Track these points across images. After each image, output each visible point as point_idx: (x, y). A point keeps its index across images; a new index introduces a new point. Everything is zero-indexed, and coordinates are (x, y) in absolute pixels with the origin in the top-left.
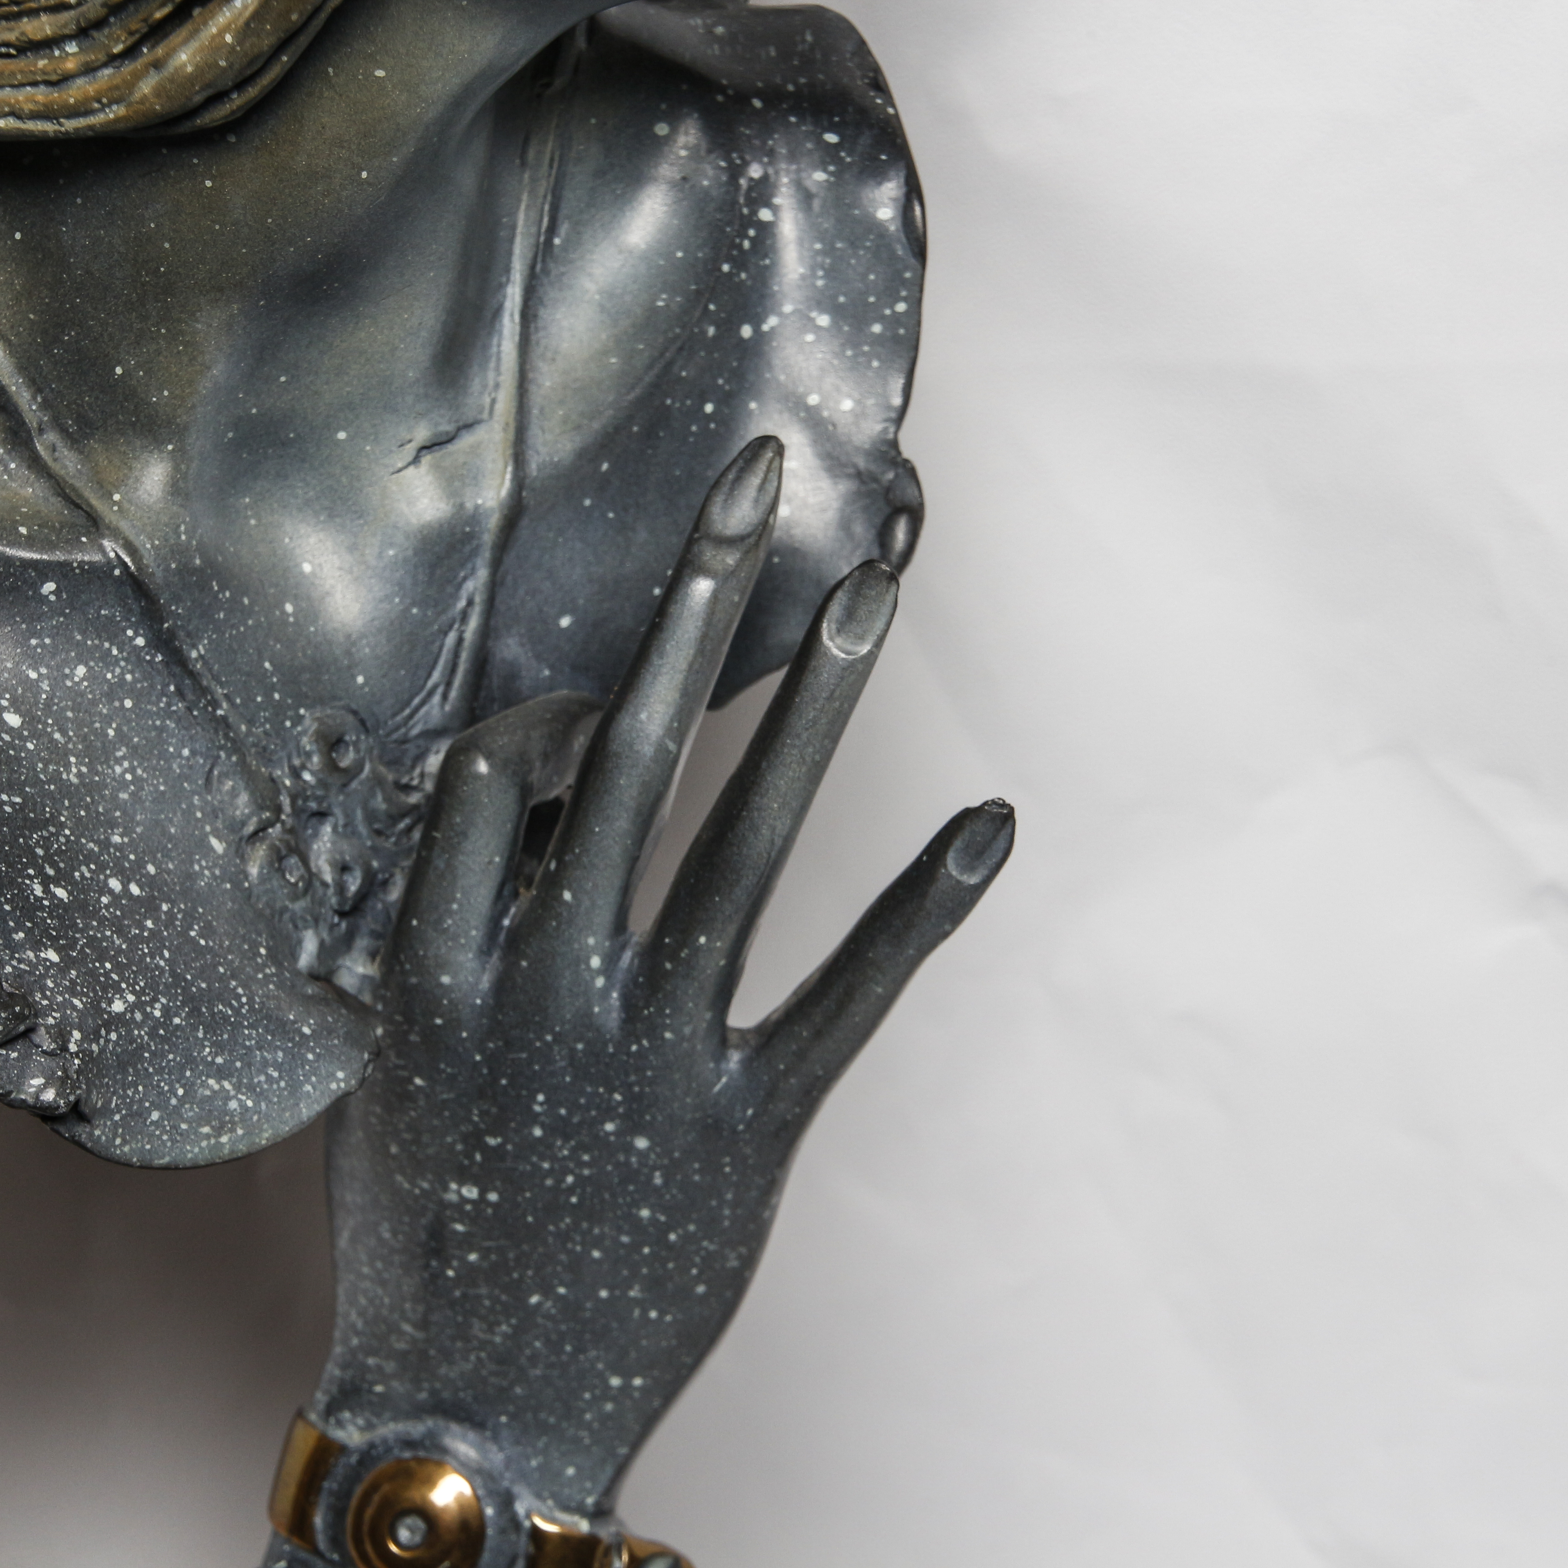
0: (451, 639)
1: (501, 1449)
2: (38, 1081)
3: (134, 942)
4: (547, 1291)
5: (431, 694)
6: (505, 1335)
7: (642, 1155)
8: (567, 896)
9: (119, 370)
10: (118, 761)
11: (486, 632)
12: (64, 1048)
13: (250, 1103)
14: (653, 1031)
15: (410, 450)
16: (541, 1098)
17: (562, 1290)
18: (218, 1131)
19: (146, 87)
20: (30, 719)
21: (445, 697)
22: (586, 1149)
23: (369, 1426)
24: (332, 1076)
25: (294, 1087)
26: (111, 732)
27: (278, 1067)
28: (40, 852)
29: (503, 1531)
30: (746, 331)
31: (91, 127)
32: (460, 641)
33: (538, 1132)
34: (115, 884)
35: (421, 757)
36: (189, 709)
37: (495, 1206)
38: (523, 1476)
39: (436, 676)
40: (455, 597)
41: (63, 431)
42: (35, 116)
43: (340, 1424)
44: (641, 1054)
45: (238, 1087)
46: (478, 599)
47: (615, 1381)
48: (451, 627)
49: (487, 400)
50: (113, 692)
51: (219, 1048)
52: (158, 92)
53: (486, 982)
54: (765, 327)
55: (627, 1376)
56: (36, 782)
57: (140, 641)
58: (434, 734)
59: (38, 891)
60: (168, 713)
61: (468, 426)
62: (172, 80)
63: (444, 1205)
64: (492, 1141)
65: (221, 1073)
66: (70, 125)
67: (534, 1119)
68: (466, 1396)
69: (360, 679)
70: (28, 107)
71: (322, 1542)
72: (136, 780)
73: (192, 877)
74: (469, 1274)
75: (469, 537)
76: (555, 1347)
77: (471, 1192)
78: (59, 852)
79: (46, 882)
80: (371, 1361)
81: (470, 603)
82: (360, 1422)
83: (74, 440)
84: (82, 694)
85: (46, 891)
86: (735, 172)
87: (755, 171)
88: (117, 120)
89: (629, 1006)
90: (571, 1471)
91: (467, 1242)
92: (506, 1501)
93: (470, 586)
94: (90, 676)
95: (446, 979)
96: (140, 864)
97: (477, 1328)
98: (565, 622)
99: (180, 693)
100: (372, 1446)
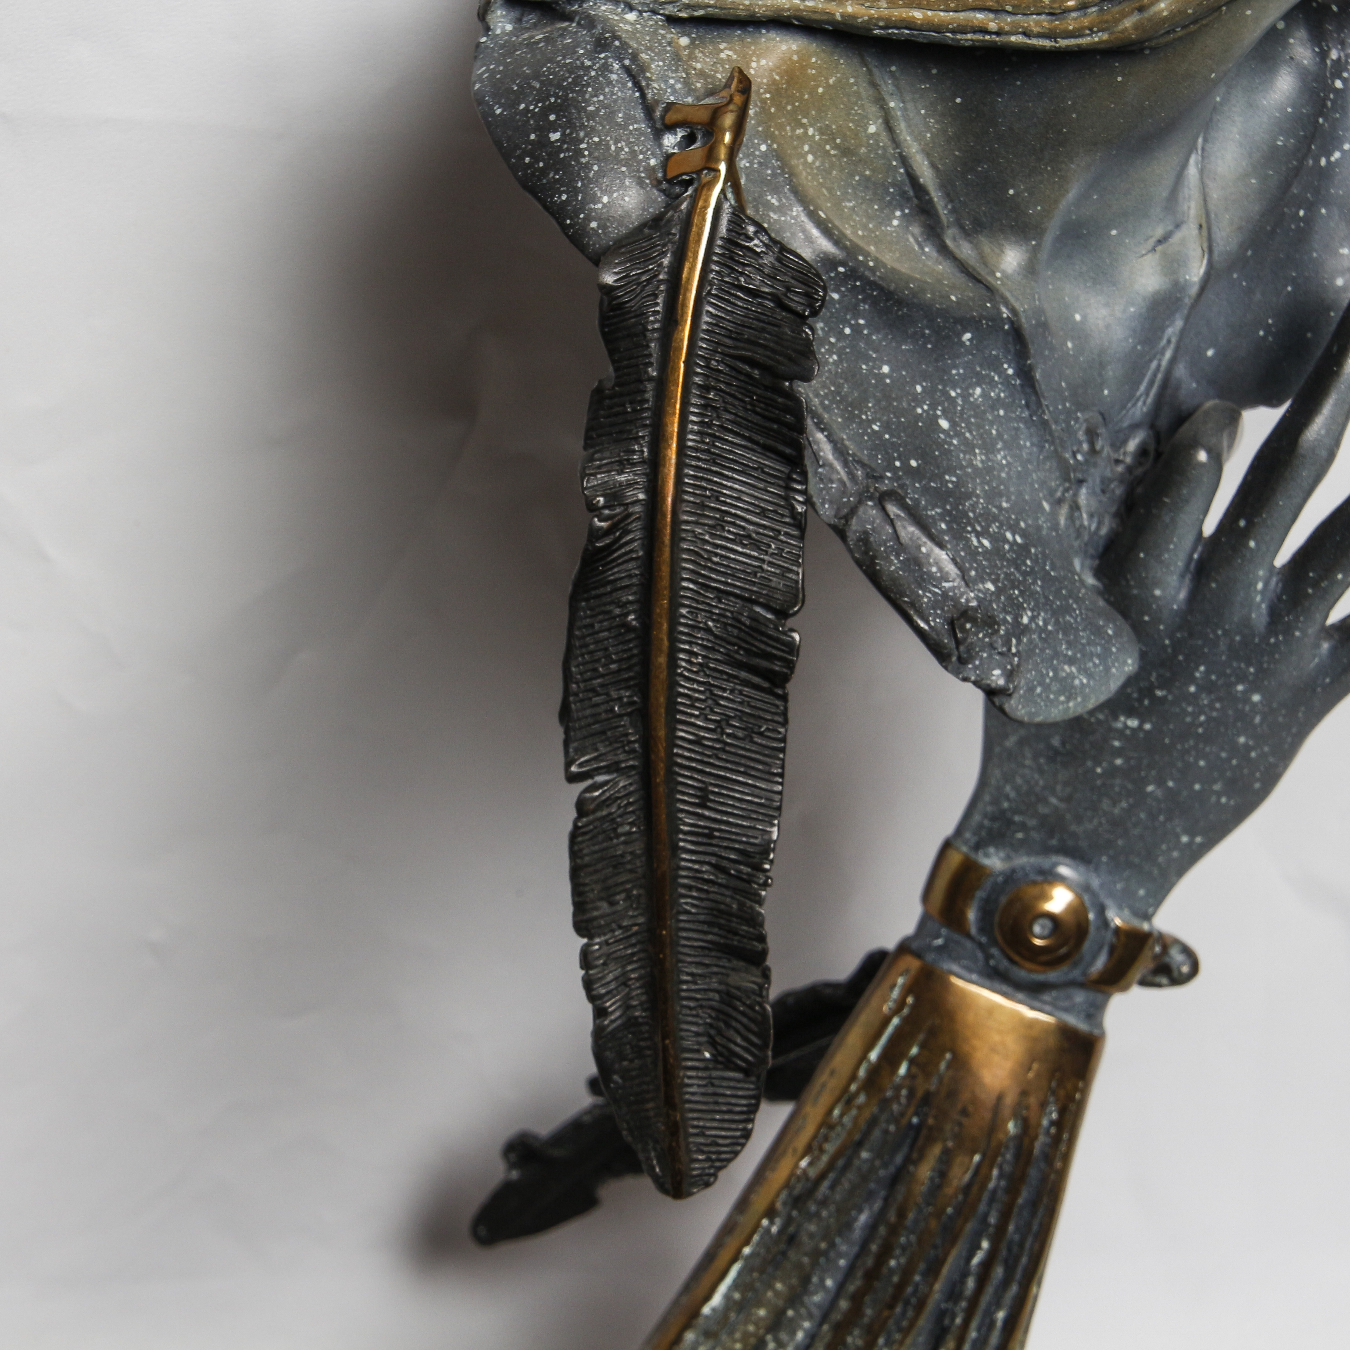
0: (1154, 365)
1: (1099, 876)
2: (997, 672)
3: (1025, 574)
4: (1161, 783)
5: (1138, 400)
6: (1123, 809)
7: (1254, 705)
8: (1252, 544)
9: (1011, 192)
10: (999, 451)
11: (1173, 361)
12: (1009, 650)
13: (1085, 681)
14: (1288, 631)
15: (1152, 242)
16: (1202, 668)
17: (1171, 784)
18: (1069, 699)
19: (1128, 23)
20: (953, 424)
21: (1144, 403)
22: (1219, 699)
23: (1008, 858)
24: (1125, 663)
25: (1107, 670)
26: (994, 432)
27: (1099, 656)
28: (971, 515)
29: (1098, 929)
30: (1323, 162)
31: (1078, 46)
32: (1159, 366)
33: (1192, 689)
34: (1009, 535)
35: (1125, 442)
36: (1031, 416)
37: (1147, 732)
38: (1111, 895)
39: (1142, 388)
40: (1160, 338)
41: (962, 227)
42: (1040, 35)
43: (987, 855)
44: (1276, 645)
45: (1079, 670)
46: (1174, 340)
47: (1185, 839)
48: (1155, 357)
49: (1186, 207)
50: (995, 404)
51: (1070, 645)
52: (1136, 27)
53: (1182, 595)
54: (1333, 159)
55: (1192, 835)
56: (962, 468)
57: (1010, 372)
58: (1134, 427)
59: (975, 542)
60: (1020, 419)
61: (1178, 226)
62: (1149, 20)
63: (1111, 729)
64: (1159, 693)
65: (1071, 661)
66: (1063, 43)
67: (1193, 680)
68: (1083, 844)
69: (1106, 392)
70: (1036, 29)
71: (973, 931)
72: (1009, 463)
73: (1039, 528)
74: (1112, 772)
75: (1179, 299)
76: (1153, 816)
77: (1133, 723)
78: (981, 515)
79: (978, 535)
80: (1017, 818)
81: (1169, 342)
82: (1002, 854)
83: (967, 234)
84: (978, 406)
85: (979, 542)
86: (1324, 55)
87: (1334, 55)
88: (1100, 42)
89: (1275, 615)
90: (1142, 892)
91: (1119, 752)
92: (1101, 910)
93: (1170, 331)
94: (984, 395)
95: (1157, 592)
96: (1017, 521)
97: (1105, 804)
98: (1210, 353)
99: (1027, 405)
100: (1013, 871)
